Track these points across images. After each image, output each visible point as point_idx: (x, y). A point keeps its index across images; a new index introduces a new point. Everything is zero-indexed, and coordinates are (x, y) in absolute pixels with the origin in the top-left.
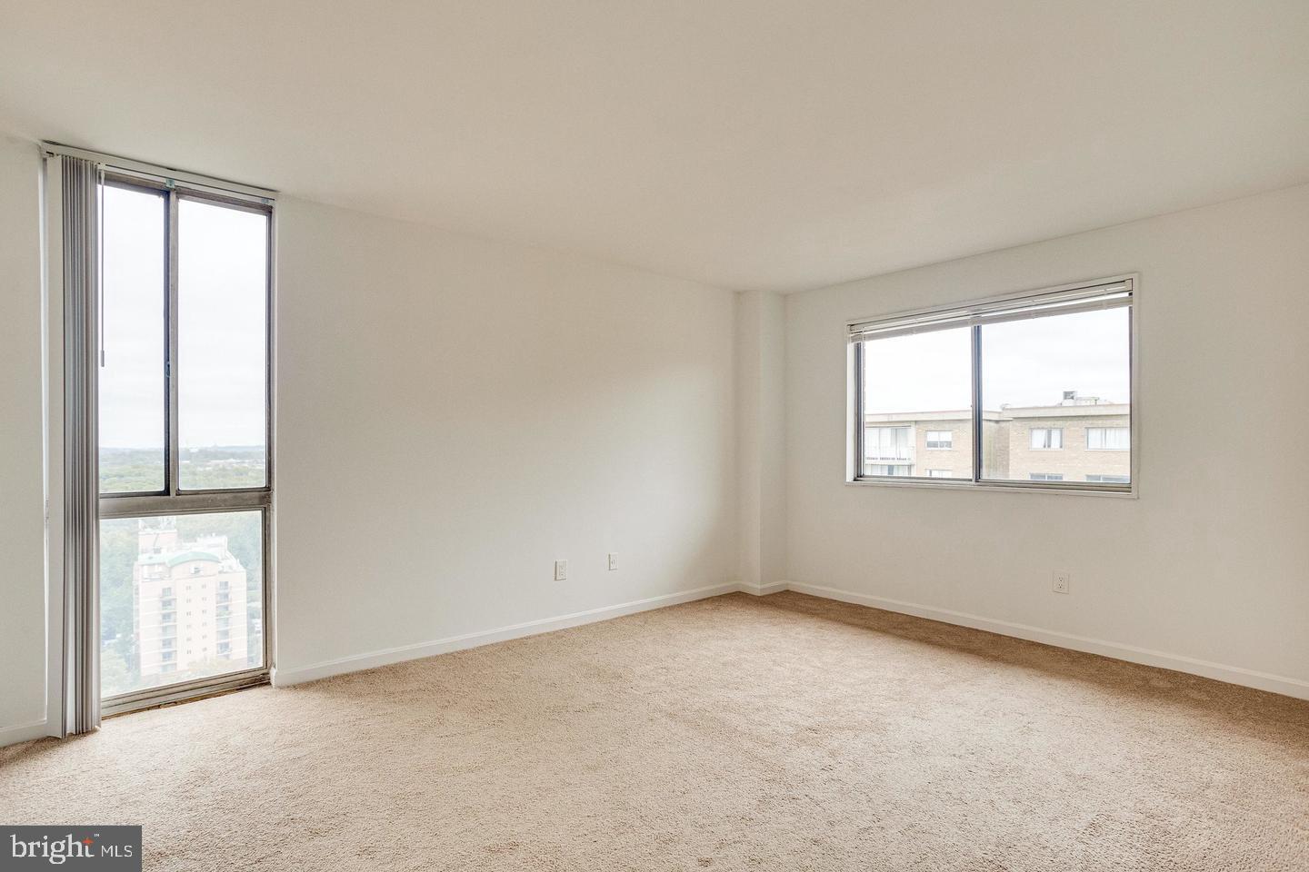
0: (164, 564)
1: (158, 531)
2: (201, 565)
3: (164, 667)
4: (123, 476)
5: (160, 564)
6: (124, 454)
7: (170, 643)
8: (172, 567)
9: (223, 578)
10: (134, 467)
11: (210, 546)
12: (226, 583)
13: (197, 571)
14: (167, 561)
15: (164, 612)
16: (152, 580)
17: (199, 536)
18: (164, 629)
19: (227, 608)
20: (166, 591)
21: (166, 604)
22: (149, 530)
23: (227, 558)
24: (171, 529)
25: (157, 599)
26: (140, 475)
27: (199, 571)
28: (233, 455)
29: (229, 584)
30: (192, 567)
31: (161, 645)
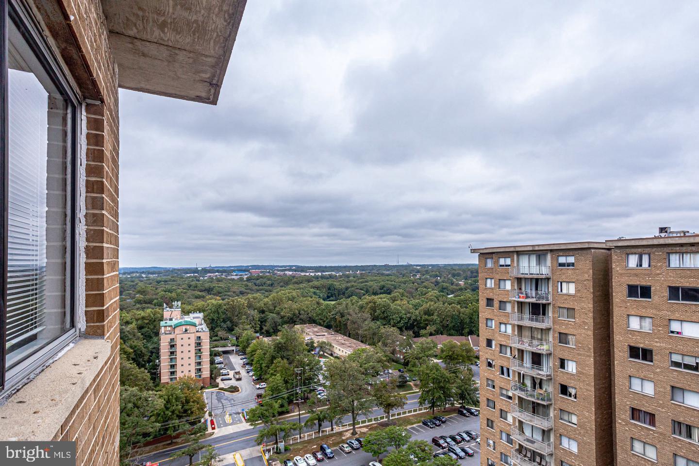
0: (172, 326)
1: (172, 310)
2: (188, 327)
3: (171, 379)
4: (166, 281)
5: (169, 326)
6: (169, 270)
7: (174, 367)
8: (174, 328)
9: (198, 334)
10: (172, 277)
11: (194, 318)
12: (200, 337)
13: (186, 330)
14: (173, 325)
15: (171, 350)
16: (166, 334)
17: (191, 313)
18: (171, 359)
19: (200, 350)
20: (172, 340)
21: (172, 346)
22: (168, 309)
23: (201, 324)
24: (178, 308)
25: (168, 344)
26: (174, 281)
27: (187, 331)
28: (218, 271)
29: (201, 338)
30: (184, 328)
31: (170, 367)
